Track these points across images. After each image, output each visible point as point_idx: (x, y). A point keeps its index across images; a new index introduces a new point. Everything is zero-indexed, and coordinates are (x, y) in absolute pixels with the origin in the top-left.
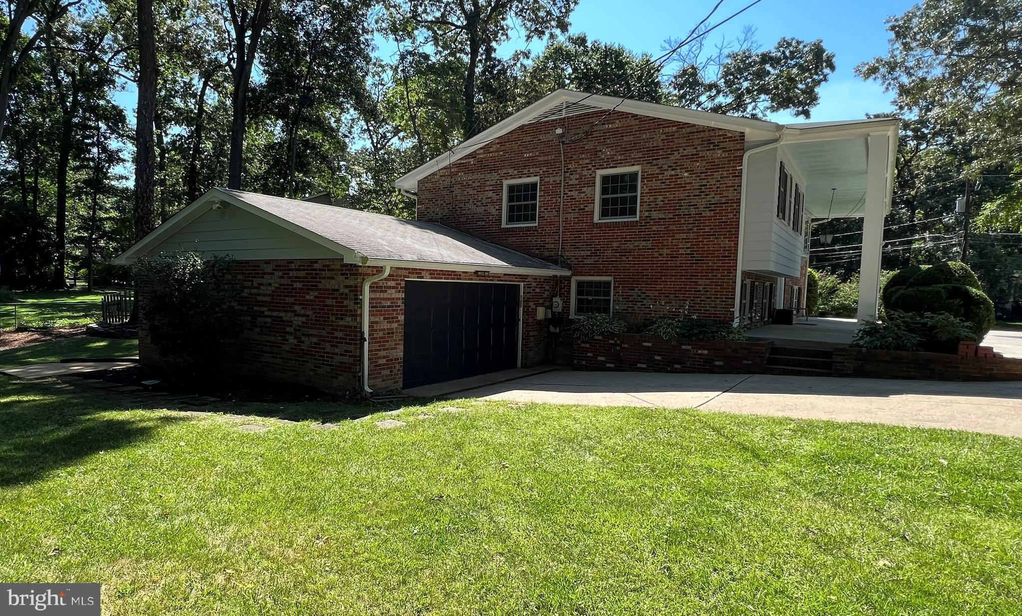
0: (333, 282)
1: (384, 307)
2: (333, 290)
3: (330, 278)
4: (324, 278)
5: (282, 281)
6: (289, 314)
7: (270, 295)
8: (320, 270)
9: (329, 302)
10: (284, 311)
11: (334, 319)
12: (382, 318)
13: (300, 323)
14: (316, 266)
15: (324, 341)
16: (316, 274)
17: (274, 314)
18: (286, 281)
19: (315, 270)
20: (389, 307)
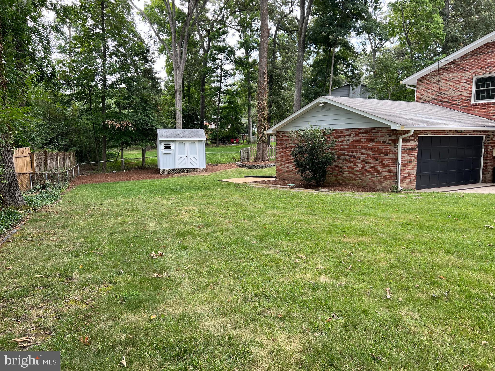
0: (383, 138)
1: (408, 149)
2: (382, 142)
3: (381, 136)
4: (378, 136)
5: (355, 138)
6: (359, 154)
7: (348, 145)
8: (376, 133)
9: (380, 147)
10: (356, 152)
11: (383, 155)
12: (407, 154)
13: (364, 157)
14: (374, 131)
15: (377, 166)
16: (374, 135)
17: (350, 154)
18: (357, 138)
19: (374, 133)
20: (410, 149)
